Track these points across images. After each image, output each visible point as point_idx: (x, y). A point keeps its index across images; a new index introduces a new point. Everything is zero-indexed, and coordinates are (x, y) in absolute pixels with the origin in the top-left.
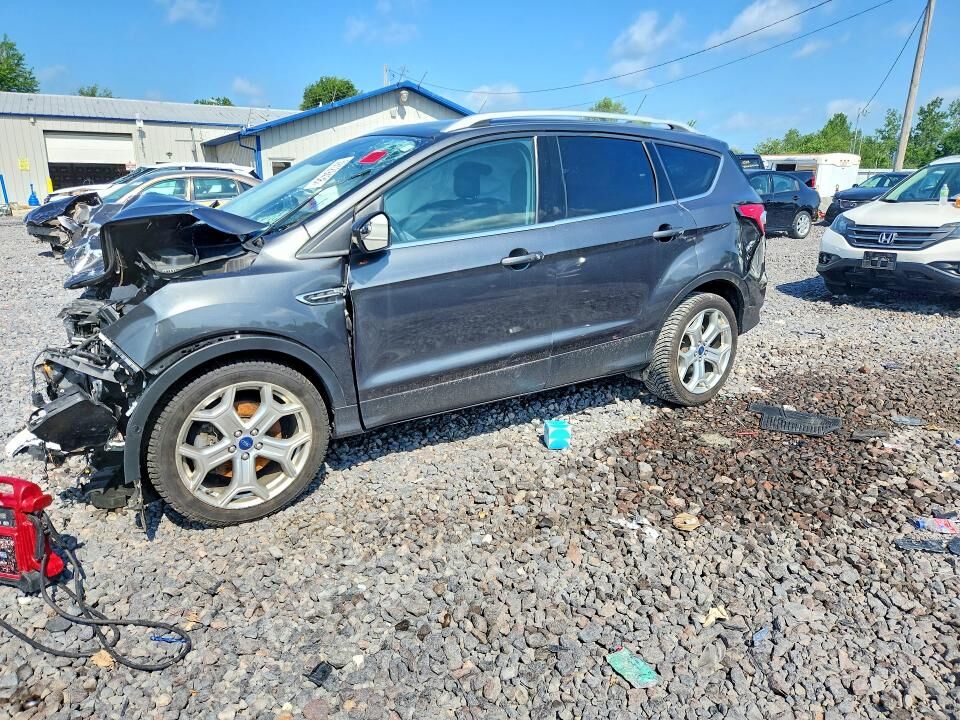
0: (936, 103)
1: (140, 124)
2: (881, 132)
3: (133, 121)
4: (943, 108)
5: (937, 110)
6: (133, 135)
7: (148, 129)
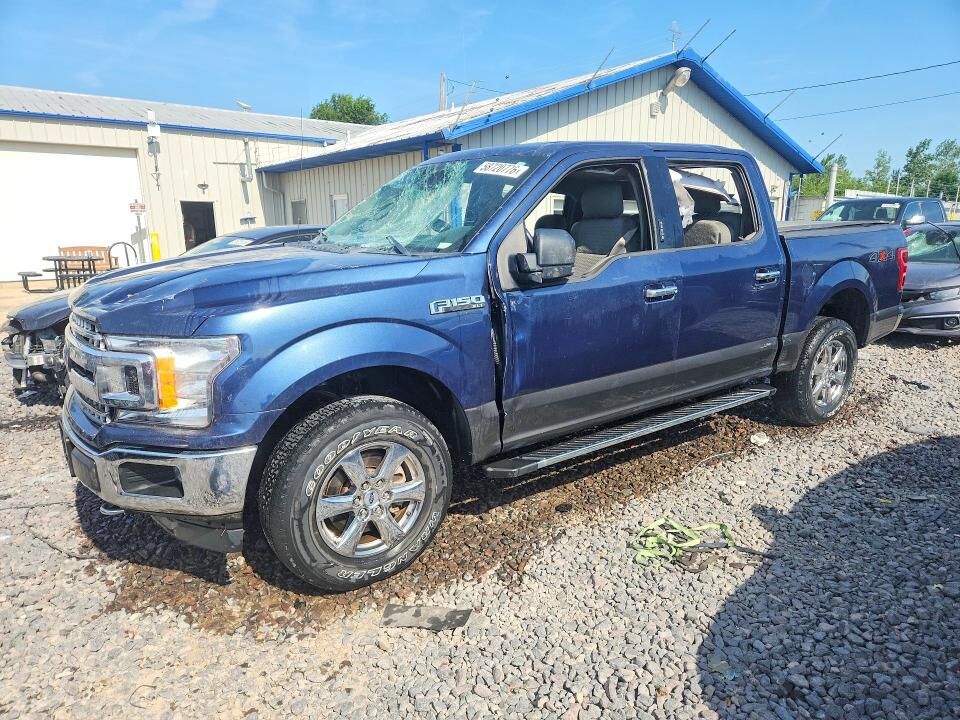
0: (924, 145)
1: (154, 131)
2: (870, 173)
3: (142, 126)
4: (931, 150)
5: (927, 152)
6: (140, 152)
7: (167, 141)
